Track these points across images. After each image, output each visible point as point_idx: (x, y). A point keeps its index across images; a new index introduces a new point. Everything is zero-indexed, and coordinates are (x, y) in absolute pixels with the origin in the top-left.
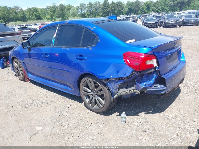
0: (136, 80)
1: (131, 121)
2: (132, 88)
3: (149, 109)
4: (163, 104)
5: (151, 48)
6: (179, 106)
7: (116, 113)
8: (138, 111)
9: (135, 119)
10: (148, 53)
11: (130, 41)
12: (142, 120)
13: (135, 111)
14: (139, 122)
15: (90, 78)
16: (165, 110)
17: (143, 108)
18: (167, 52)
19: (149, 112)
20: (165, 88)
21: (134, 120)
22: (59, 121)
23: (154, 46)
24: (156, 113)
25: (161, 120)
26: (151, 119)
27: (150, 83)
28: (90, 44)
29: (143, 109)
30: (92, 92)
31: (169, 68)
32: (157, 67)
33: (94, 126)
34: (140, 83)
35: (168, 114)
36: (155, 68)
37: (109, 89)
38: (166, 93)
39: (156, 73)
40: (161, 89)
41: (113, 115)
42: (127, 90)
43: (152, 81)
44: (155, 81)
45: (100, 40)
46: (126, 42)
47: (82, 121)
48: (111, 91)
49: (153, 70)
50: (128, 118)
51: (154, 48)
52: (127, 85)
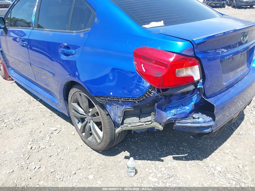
0: (156, 105)
1: (146, 171)
2: (149, 118)
3: (183, 150)
4: (209, 141)
5: (191, 42)
6: (237, 149)
7: (124, 152)
8: (163, 151)
9: (154, 169)
10: (182, 53)
11: (153, 24)
12: (165, 172)
13: (158, 150)
14: (160, 175)
15: (80, 91)
16: (210, 154)
17: (173, 147)
18: (222, 52)
19: (181, 155)
20: (212, 123)
21: (150, 171)
22: (27, 158)
23: (197, 39)
24: (193, 159)
25: (199, 175)
26: (182, 173)
27: (184, 111)
28: (83, 25)
29: (173, 149)
30: (85, 114)
31: (225, 84)
32: (201, 81)
33: (81, 175)
34: (165, 110)
35: (214, 165)
36: (196, 84)
37: (108, 115)
38: (213, 132)
39: (198, 93)
40: (203, 125)
41: (119, 155)
42: (140, 119)
43: (188, 108)
44: (194, 108)
45: (98, 20)
46: (144, 26)
47: (64, 162)
48: (112, 118)
49: (192, 87)
50: (142, 165)
51: (196, 42)
52: (141, 112)
